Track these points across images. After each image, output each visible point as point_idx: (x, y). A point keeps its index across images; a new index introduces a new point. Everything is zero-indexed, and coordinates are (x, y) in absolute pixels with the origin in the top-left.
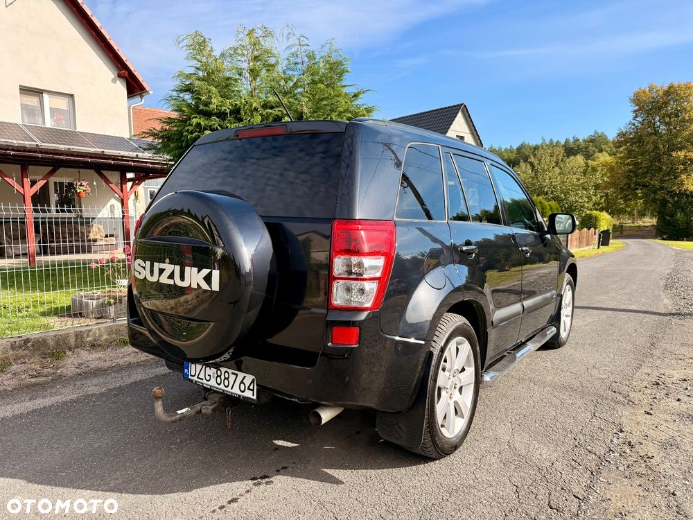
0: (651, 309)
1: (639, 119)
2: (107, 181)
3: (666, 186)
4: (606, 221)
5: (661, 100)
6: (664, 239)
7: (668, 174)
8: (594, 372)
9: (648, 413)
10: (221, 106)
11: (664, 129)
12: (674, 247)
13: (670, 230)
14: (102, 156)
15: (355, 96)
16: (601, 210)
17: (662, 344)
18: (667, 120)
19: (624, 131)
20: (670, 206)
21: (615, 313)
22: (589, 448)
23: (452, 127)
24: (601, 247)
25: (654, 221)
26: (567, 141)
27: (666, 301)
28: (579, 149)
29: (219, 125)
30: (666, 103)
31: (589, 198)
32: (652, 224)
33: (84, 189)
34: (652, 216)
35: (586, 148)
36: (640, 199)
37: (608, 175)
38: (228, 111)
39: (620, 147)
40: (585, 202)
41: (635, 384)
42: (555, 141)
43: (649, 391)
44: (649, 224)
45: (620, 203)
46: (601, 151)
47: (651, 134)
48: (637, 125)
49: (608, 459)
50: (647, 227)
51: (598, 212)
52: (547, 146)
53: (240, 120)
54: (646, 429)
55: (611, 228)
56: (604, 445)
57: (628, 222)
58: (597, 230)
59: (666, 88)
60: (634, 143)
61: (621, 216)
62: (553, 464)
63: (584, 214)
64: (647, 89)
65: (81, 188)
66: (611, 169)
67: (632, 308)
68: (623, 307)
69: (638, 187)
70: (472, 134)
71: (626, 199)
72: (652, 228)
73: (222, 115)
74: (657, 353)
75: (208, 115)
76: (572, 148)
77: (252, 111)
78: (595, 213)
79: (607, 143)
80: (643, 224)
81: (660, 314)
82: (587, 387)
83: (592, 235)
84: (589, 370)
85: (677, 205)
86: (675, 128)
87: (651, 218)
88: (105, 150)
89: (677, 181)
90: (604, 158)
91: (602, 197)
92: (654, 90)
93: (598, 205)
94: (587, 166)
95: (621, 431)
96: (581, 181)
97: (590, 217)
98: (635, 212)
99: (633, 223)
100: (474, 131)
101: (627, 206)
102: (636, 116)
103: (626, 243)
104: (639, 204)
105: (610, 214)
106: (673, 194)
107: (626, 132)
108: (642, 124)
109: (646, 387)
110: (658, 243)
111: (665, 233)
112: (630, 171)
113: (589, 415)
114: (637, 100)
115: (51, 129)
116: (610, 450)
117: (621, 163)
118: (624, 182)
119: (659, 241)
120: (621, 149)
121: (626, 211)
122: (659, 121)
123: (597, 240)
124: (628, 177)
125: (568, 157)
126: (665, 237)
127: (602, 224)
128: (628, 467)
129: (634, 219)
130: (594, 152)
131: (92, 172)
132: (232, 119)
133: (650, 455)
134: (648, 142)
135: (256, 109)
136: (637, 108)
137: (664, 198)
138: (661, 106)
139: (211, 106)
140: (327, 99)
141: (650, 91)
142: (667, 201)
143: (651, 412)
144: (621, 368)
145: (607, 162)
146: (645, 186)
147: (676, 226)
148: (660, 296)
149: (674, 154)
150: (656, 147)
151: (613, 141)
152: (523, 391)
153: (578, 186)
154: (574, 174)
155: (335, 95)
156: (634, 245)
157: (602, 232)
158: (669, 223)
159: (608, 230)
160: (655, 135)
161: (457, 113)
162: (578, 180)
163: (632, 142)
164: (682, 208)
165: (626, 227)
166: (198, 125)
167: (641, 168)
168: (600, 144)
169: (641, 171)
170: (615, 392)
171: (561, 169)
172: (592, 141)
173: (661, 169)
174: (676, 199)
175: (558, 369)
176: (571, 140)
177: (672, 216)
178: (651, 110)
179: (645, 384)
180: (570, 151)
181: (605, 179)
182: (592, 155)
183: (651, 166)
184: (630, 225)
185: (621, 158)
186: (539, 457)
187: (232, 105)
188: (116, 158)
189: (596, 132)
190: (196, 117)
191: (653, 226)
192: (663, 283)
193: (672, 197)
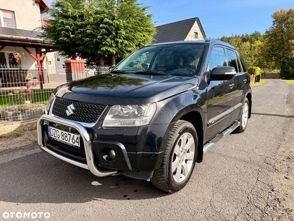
0: (281, 114)
1: (275, 25)
2: (29, 53)
3: (285, 55)
4: (258, 71)
5: (286, 16)
6: (283, 79)
7: (287, 50)
8: (256, 151)
9: (287, 178)
10: (73, 13)
11: (286, 30)
12: (287, 83)
13: (286, 75)
14: (27, 40)
15: (144, 9)
16: (257, 66)
17: (288, 133)
18: (288, 25)
19: (268, 30)
20: (287, 64)
21: (265, 116)
22: (256, 204)
23: (192, 28)
24: (256, 83)
25: (279, 71)
26: (243, 35)
27: (288, 109)
28: (248, 39)
29: (73, 23)
30: (288, 18)
31: (252, 61)
32: (278, 72)
33: (18, 56)
34: (278, 69)
35: (251, 39)
36: (274, 61)
37: (260, 50)
38: (77, 16)
39: (266, 38)
40: (250, 63)
41: (278, 158)
42: (237, 35)
43: (285, 163)
44: (277, 72)
45: (264, 63)
46: (257, 40)
47: (281, 32)
48: (274, 28)
49: (267, 212)
50: (276, 74)
51: (255, 67)
52: (234, 37)
53: (84, 20)
54: (286, 189)
55: (260, 74)
56: (264, 201)
57: (267, 71)
58: (255, 75)
59: (288, 11)
60: (273, 36)
61: (265, 69)
62: (235, 218)
63: (249, 68)
64: (280, 11)
65: (16, 56)
66: (262, 48)
67: (272, 114)
68: (268, 113)
69: (273, 56)
70: (201, 31)
71: (267, 61)
72: (278, 74)
73: (74, 18)
74: (287, 138)
75: (67, 17)
76: (245, 39)
77: (89, 16)
78: (254, 67)
79: (260, 36)
80: (274, 72)
81: (286, 116)
82: (253, 161)
83: (252, 77)
84: (254, 150)
85: (290, 64)
86: (291, 29)
87: (277, 70)
88: (28, 38)
89: (290, 53)
90: (259, 43)
91: (257, 60)
92: (283, 12)
93: (256, 64)
94: (251, 47)
95: (273, 191)
96: (249, 53)
97: (252, 69)
98: (271, 67)
99: (270, 72)
100: (202, 30)
101: (267, 64)
102: (274, 24)
103: (267, 81)
104: (273, 64)
105: (260, 68)
106: (288, 59)
107: (269, 31)
108: (276, 27)
109: (284, 160)
110: (280, 81)
111: (284, 76)
112: (270, 49)
113: (255, 180)
114: (275, 16)
115: (5, 28)
116: (268, 205)
117: (266, 45)
118: (267, 53)
119: (281, 80)
120: (266, 39)
121: (267, 67)
122: (284, 26)
123: (254, 80)
124: (269, 51)
125: (243, 42)
126: (283, 78)
127: (257, 72)
128: (279, 218)
129: (270, 70)
130: (254, 40)
131: (22, 48)
132: (80, 20)
133: (290, 209)
134: (279, 36)
135: (91, 15)
136: (275, 20)
137: (284, 61)
138: (285, 19)
139: (69, 13)
140: (127, 10)
141: (281, 12)
142: (285, 62)
143: (288, 177)
144: (270, 149)
145: (260, 45)
146: (276, 55)
147: (289, 73)
148: (284, 107)
149: (290, 41)
150: (282, 38)
151: (263, 36)
152: (220, 164)
153: (248, 55)
154: (246, 50)
155: (132, 8)
156: (270, 82)
157: (256, 76)
158: (286, 72)
159: (259, 75)
160: (282, 32)
161: (195, 21)
162: (247, 52)
163: (272, 36)
164: (292, 65)
165: (267, 74)
166: (62, 23)
167: (275, 47)
168: (257, 37)
169: (275, 48)
170: (268, 164)
171: (240, 48)
172: (254, 35)
173: (284, 48)
174: (289, 61)
175: (238, 149)
176: (245, 35)
177: (286, 69)
178: (281, 21)
179: (283, 158)
180: (244, 40)
181: (259, 52)
182: (253, 42)
183: (279, 46)
184: (268, 73)
185: (266, 43)
186: (228, 213)
187: (79, 13)
188: (35, 41)
189: (255, 32)
190: (61, 19)
191: (278, 73)
192: (285, 100)
193: (288, 60)
